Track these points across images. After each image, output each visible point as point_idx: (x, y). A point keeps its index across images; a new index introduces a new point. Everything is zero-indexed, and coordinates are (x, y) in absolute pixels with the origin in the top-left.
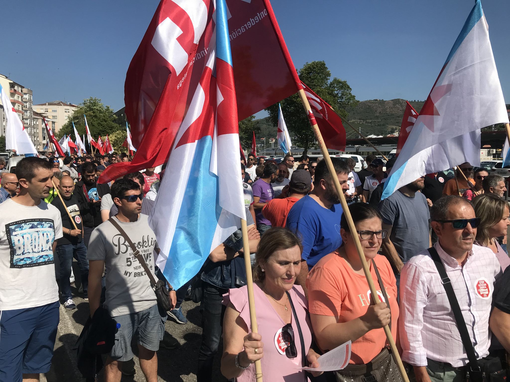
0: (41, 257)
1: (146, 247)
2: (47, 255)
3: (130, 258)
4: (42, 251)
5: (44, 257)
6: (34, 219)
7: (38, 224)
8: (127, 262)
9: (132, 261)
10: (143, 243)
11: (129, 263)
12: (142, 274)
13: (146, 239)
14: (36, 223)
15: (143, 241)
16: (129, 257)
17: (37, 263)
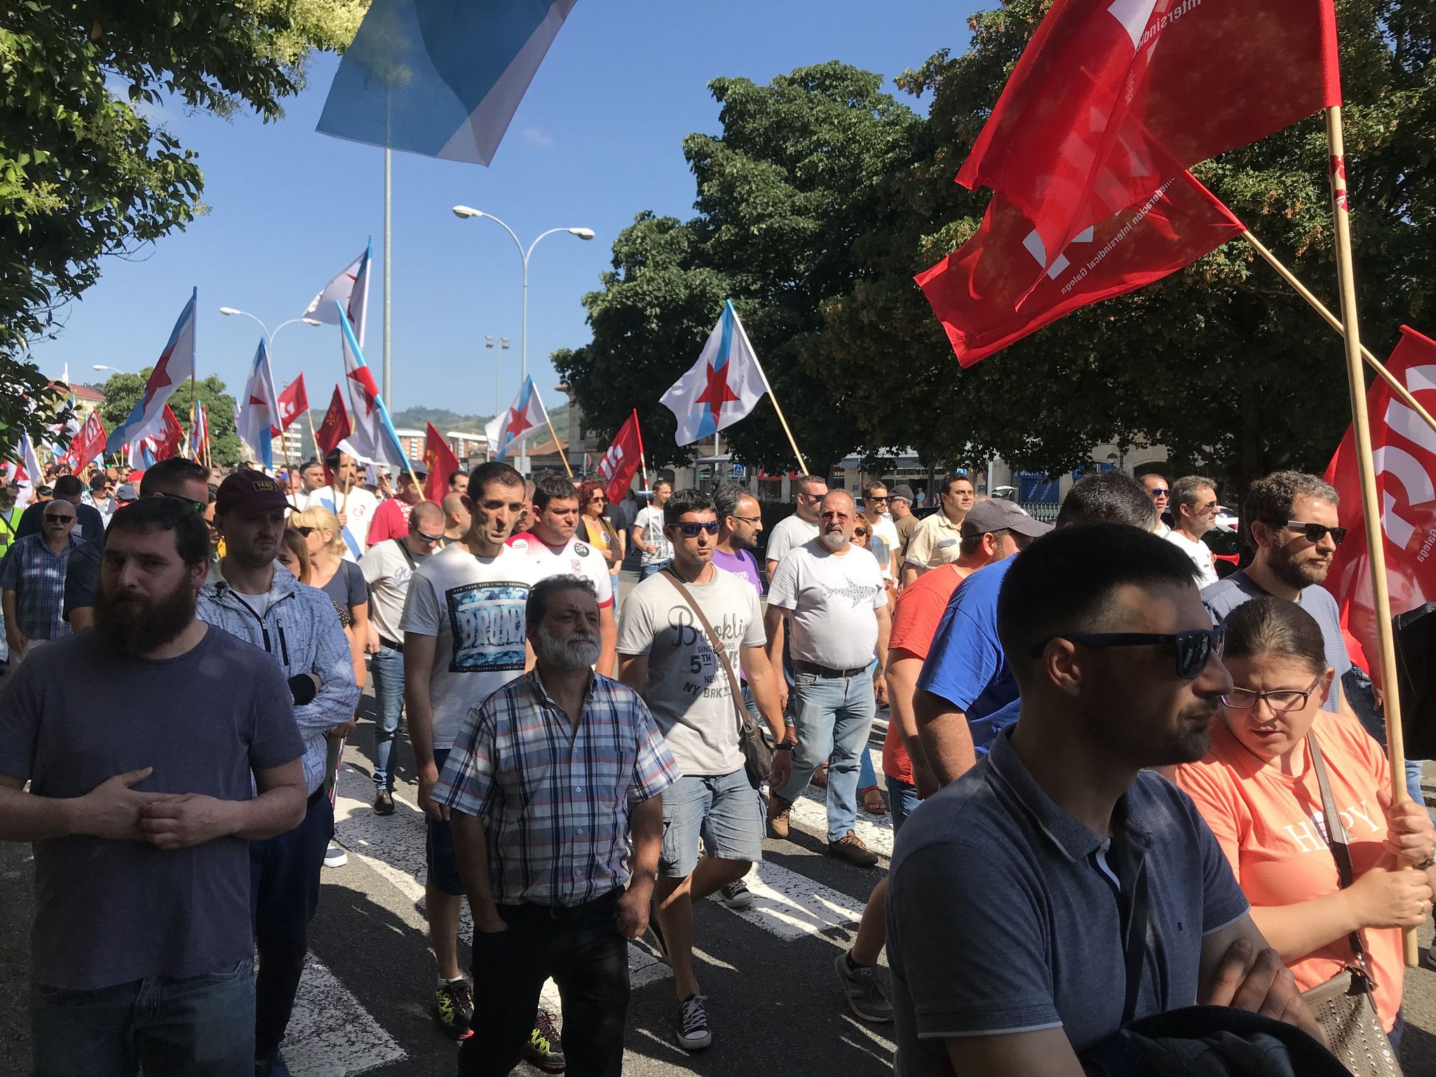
0: (506, 654)
1: (730, 638)
2: (516, 652)
3: (698, 657)
4: (508, 643)
5: (511, 654)
6: (494, 583)
7: (500, 592)
8: (693, 663)
9: (702, 663)
10: (725, 629)
11: (696, 667)
12: (719, 693)
13: (730, 622)
14: (496, 590)
15: (725, 624)
16: (697, 654)
17: (495, 665)
